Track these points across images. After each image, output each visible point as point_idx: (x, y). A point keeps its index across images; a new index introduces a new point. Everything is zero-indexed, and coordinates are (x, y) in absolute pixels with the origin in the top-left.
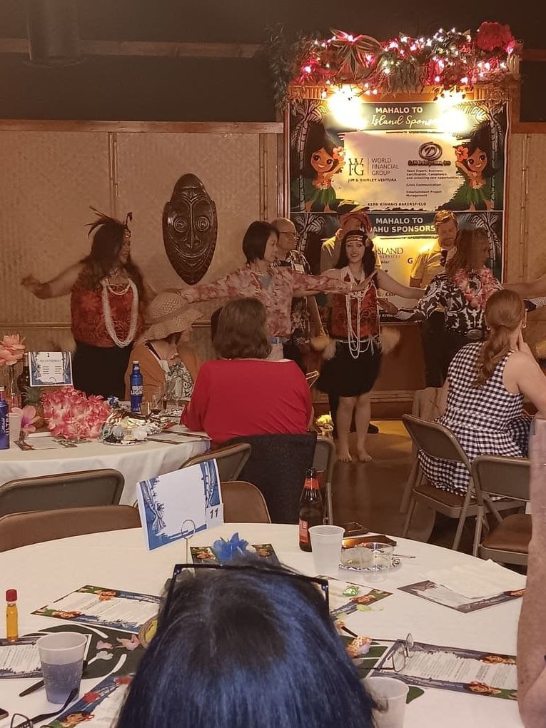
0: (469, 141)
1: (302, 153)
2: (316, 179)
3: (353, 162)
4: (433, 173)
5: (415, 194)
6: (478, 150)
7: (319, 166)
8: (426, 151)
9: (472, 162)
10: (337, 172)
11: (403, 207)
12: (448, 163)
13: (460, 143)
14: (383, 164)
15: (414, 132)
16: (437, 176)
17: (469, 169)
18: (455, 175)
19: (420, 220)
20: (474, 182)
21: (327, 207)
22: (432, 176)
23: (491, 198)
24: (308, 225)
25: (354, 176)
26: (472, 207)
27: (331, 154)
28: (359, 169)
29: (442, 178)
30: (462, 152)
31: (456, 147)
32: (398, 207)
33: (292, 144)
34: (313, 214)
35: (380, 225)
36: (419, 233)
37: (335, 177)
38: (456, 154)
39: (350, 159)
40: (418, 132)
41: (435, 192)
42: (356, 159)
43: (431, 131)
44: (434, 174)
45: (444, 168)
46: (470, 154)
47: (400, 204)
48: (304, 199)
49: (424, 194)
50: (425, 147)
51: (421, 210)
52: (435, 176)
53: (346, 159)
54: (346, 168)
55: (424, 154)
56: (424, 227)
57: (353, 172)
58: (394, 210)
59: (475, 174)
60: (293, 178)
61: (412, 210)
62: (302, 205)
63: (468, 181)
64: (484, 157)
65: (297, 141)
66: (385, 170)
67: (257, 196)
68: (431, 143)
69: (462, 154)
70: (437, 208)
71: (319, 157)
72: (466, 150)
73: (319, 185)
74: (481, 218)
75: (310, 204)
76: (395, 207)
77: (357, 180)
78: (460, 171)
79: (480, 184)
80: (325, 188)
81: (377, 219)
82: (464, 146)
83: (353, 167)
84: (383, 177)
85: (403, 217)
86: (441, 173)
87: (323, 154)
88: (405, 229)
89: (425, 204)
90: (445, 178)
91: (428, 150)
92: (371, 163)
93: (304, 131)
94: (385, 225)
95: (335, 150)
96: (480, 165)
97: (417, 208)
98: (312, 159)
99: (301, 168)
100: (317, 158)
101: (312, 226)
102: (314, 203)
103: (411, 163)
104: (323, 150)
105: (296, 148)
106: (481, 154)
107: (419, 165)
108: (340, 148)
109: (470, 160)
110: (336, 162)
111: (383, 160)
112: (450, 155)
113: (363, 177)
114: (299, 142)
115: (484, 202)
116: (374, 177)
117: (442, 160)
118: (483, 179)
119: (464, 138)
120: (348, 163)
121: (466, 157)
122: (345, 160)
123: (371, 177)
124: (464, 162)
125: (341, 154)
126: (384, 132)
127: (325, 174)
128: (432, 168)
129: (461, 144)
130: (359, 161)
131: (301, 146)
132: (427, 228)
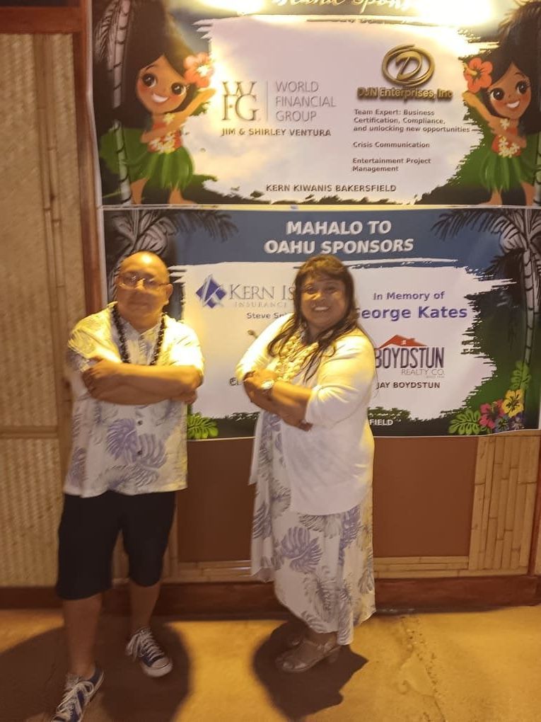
0: (493, 46)
1: (118, 70)
2: (149, 130)
3: (233, 89)
4: (411, 117)
5: (371, 165)
6: (513, 69)
7: (155, 98)
8: (398, 64)
9: (500, 95)
10: (196, 113)
11: (343, 196)
12: (446, 97)
13: (476, 49)
14: (300, 95)
15: (371, 22)
16: (422, 126)
17: (493, 112)
18: (462, 124)
19: (385, 227)
20: (503, 142)
21: (176, 194)
22: (411, 125)
23: (535, 178)
24: (139, 237)
25: (233, 123)
26: (496, 196)
27: (180, 70)
28: (246, 106)
29: (433, 130)
30: (479, 72)
31: (466, 60)
32: (332, 194)
33: (97, 51)
34: (149, 212)
35: (295, 237)
36: (379, 255)
37: (191, 125)
38: (466, 74)
39: (225, 83)
40: (380, 22)
41: (416, 162)
42: (238, 84)
43: (408, 19)
44: (414, 121)
45: (437, 108)
46: (497, 75)
47: (337, 188)
48: (128, 175)
49: (390, 165)
50: (397, 56)
51: (383, 202)
52: (415, 125)
53: (215, 83)
54: (215, 106)
55: (394, 72)
56: (389, 242)
57: (231, 112)
58: (325, 201)
59: (505, 124)
60: (103, 128)
61: (364, 202)
62: (125, 190)
63: (490, 138)
64: (526, 88)
65: (106, 43)
66: (306, 110)
67: (35, 171)
68: (409, 48)
69: (479, 76)
70: (419, 198)
71: (153, 77)
72: (488, 67)
73: (155, 142)
74: (512, 222)
75: (140, 184)
76: (327, 194)
77: (242, 133)
78: (473, 114)
79: (515, 148)
80: (168, 148)
81: (290, 224)
82: (485, 57)
83: (232, 100)
84: (300, 126)
85: (348, 217)
86: (431, 118)
87: (162, 70)
88: (350, 247)
89: (393, 188)
90: (438, 130)
91: (403, 63)
92: (273, 95)
93: (122, 21)
94: (307, 238)
95: (190, 61)
96: (516, 104)
97: (374, 196)
98: (140, 83)
99: (117, 104)
100: (149, 79)
101: (148, 239)
102: (148, 183)
103: (363, 95)
104: (161, 61)
105: (105, 61)
106: (520, 79)
107: (384, 98)
108: (201, 57)
109: (495, 91)
110: (193, 91)
111: (300, 86)
112: (451, 77)
113: (255, 126)
114: (111, 44)
115: (520, 185)
116: (281, 126)
117: (432, 87)
118: (521, 137)
119: (484, 40)
120: (220, 91)
121: (486, 81)
122: (211, 86)
123: (272, 126)
124: (483, 95)
125: (203, 70)
126: (304, 18)
127: (169, 118)
128: (413, 106)
129: (476, 53)
130: (245, 87)
131: (116, 54)
132: (397, 245)
